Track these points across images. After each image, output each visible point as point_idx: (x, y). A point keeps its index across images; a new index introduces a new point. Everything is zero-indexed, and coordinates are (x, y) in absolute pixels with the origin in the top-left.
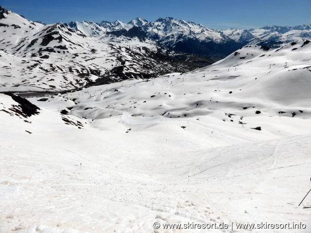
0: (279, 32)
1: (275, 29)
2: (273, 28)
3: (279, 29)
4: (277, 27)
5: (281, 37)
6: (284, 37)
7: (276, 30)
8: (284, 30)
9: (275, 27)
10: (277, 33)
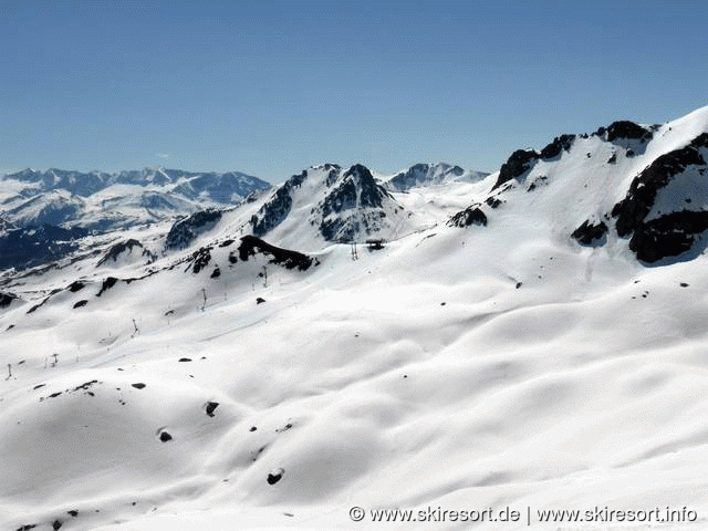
0: (74, 190)
1: (57, 179)
2: (48, 177)
3: (72, 180)
4: (65, 175)
5: (82, 206)
6: (92, 207)
7: (61, 185)
8: (88, 184)
9: (58, 172)
10: (66, 194)
